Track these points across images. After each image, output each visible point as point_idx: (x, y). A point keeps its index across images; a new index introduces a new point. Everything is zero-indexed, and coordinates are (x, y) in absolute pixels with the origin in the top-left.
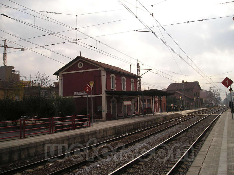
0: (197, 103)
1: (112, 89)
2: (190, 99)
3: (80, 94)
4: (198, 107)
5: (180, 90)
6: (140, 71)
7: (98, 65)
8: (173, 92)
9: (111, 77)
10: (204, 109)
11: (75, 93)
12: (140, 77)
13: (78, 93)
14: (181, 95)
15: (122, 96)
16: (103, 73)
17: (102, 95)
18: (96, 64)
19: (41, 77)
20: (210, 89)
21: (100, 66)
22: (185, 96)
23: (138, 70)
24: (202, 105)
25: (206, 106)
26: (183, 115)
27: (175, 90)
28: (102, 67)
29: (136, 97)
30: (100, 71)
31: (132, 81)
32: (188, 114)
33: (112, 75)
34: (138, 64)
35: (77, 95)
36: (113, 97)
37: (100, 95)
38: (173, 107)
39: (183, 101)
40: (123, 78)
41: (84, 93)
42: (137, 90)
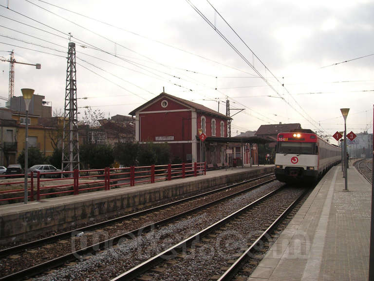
3: (164, 139)
7: (188, 105)
8: (265, 138)
9: (201, 120)
11: (157, 138)
12: (230, 119)
13: (161, 138)
15: (212, 143)
16: (194, 115)
17: (191, 142)
18: (186, 104)
19: (92, 113)
21: (191, 106)
23: (228, 110)
27: (268, 134)
28: (193, 107)
29: (226, 144)
30: (191, 112)
31: (222, 124)
33: (203, 117)
34: (228, 102)
35: (160, 140)
37: (189, 142)
40: (213, 120)
41: (169, 138)
42: (227, 135)
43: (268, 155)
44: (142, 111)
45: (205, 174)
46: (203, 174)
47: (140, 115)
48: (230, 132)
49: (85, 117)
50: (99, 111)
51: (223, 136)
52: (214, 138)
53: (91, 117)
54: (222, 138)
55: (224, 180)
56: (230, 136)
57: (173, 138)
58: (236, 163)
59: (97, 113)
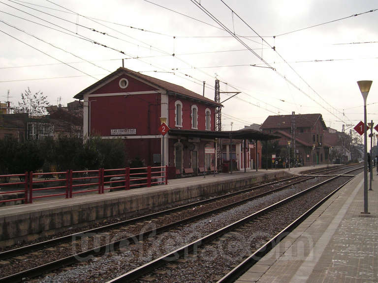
0: (318, 155)
1: (176, 126)
2: (304, 146)
3: (123, 133)
4: (320, 162)
5: (287, 129)
6: (220, 94)
7: (156, 85)
8: (272, 133)
9: (176, 106)
10: (330, 165)
11: (112, 131)
12: (220, 106)
13: (118, 132)
14: (289, 139)
15: (192, 139)
16: (165, 99)
17: (160, 137)
18: (153, 83)
19: (32, 97)
20: (343, 129)
21: (159, 87)
22: (296, 141)
23: (217, 93)
24: (326, 158)
25: (334, 160)
26: (292, 176)
27: (278, 129)
28: (163, 88)
29: (213, 141)
30: (160, 94)
31: (207, 112)
32: (301, 173)
33: (178, 102)
34: (217, 82)
35: (117, 134)
36: (179, 140)
37: (158, 137)
38: (273, 161)
39: (291, 150)
40: (194, 106)
41: (130, 131)
42: (215, 128)
43: (274, 156)
44: (92, 93)
45: (166, 184)
46: (163, 184)
47: (90, 99)
48: (220, 124)
49: (21, 101)
50: (42, 93)
51: (208, 128)
52: (196, 131)
53: (29, 101)
54: (208, 132)
55: (195, 193)
56: (220, 129)
57: (135, 131)
58: (227, 167)
59: (38, 97)
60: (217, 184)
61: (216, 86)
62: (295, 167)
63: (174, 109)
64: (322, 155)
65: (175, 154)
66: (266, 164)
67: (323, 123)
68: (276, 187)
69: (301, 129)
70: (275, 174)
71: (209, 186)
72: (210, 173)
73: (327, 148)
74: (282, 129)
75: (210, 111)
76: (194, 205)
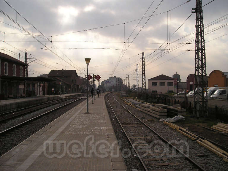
0: (74, 89)
1: (5, 74)
2: (68, 85)
4: (75, 92)
5: (60, 77)
9: (5, 64)
10: (79, 93)
12: (27, 65)
14: (61, 81)
15: (13, 81)
22: (64, 83)
23: (26, 59)
24: (78, 90)
25: (81, 91)
26: (61, 98)
27: (56, 76)
29: (23, 81)
32: (66, 97)
34: (26, 53)
36: (6, 81)
38: (53, 92)
39: (62, 86)
40: (14, 65)
42: (25, 75)
43: (53, 89)
48: (27, 74)
51: (21, 76)
52: (14, 77)
56: (27, 76)
58: (30, 94)
60: (25, 102)
61: (25, 55)
62: (63, 94)
63: (4, 66)
64: (76, 89)
65: (4, 88)
66: (50, 93)
67: (76, 74)
68: (53, 103)
69: (66, 77)
70: (54, 97)
71: (21, 103)
72: (22, 97)
73: (78, 86)
74: (58, 77)
75: (22, 68)
76: (13, 112)
